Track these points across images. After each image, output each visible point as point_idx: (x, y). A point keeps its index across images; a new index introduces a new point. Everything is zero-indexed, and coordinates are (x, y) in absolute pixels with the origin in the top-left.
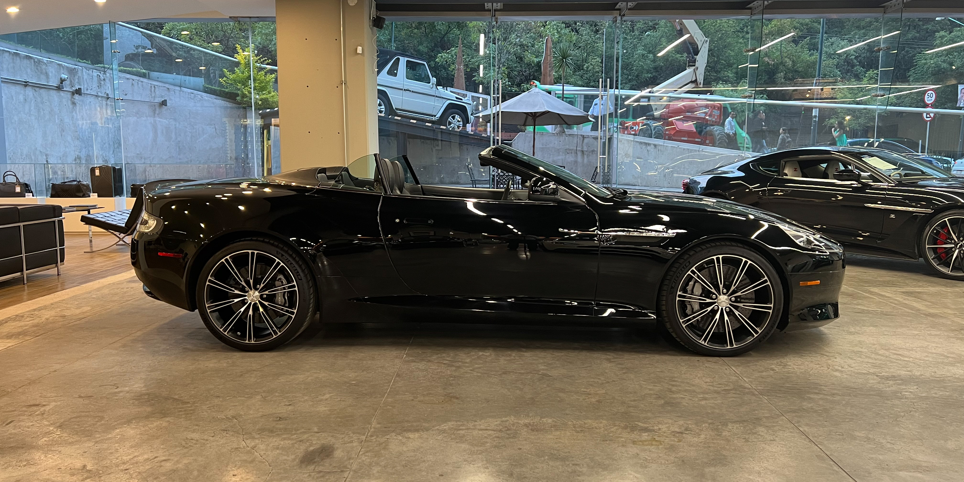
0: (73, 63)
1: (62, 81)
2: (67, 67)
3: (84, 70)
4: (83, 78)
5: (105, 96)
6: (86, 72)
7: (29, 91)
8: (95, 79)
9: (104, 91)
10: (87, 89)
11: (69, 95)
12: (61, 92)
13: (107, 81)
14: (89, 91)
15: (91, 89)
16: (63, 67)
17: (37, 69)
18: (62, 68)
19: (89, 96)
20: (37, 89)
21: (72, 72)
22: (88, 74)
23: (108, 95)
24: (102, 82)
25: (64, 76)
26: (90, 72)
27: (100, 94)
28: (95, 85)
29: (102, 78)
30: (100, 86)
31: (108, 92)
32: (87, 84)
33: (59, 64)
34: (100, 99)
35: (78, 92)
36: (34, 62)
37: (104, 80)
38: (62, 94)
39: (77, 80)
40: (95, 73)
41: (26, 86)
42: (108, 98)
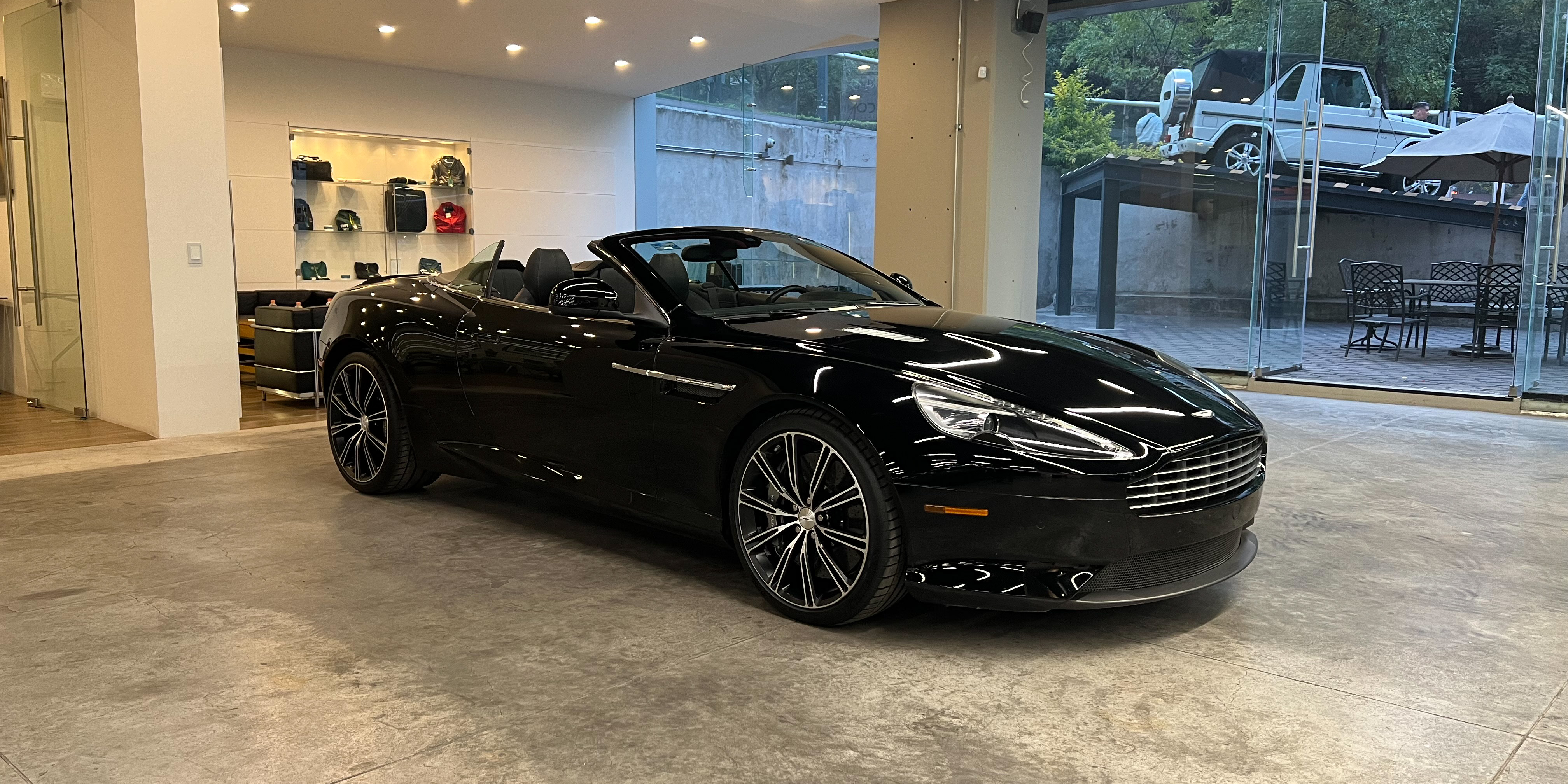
0: (791, 121)
1: (768, 146)
2: (778, 128)
3: (805, 130)
4: (802, 141)
5: (836, 164)
6: (807, 133)
7: (719, 164)
8: (821, 141)
9: (833, 157)
10: (807, 157)
11: (778, 166)
12: (766, 162)
13: (841, 142)
14: (810, 158)
15: (814, 156)
16: (771, 128)
17: (732, 134)
18: (769, 131)
19: (808, 165)
20: (730, 160)
21: (785, 134)
22: (811, 135)
23: (840, 162)
24: (833, 146)
25: (771, 141)
26: (814, 132)
27: (827, 162)
28: (821, 149)
29: (833, 138)
30: (828, 150)
31: (840, 158)
32: (808, 148)
33: (766, 125)
34: (826, 168)
35: (789, 161)
36: (728, 124)
37: (836, 141)
38: (767, 164)
39: (791, 145)
40: (822, 133)
41: (713, 156)
42: (840, 167)
